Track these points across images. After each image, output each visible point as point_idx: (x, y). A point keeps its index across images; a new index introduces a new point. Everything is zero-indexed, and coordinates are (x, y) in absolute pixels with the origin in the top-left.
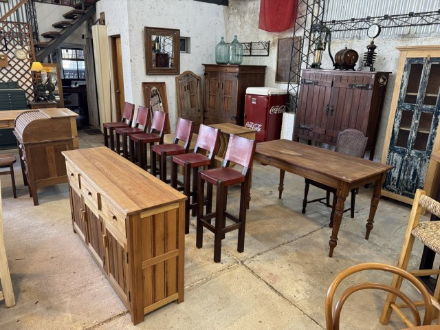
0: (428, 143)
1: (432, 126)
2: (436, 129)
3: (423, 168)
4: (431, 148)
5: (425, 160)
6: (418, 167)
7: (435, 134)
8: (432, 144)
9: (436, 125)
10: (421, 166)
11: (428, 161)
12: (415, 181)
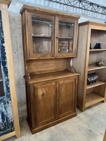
0: (5, 89)
1: (3, 75)
2: (7, 76)
3: (8, 109)
4: (9, 92)
5: (8, 102)
6: (4, 110)
7: (8, 80)
8: (8, 89)
9: (6, 73)
10: (5, 108)
11: (10, 102)
12: (5, 121)
